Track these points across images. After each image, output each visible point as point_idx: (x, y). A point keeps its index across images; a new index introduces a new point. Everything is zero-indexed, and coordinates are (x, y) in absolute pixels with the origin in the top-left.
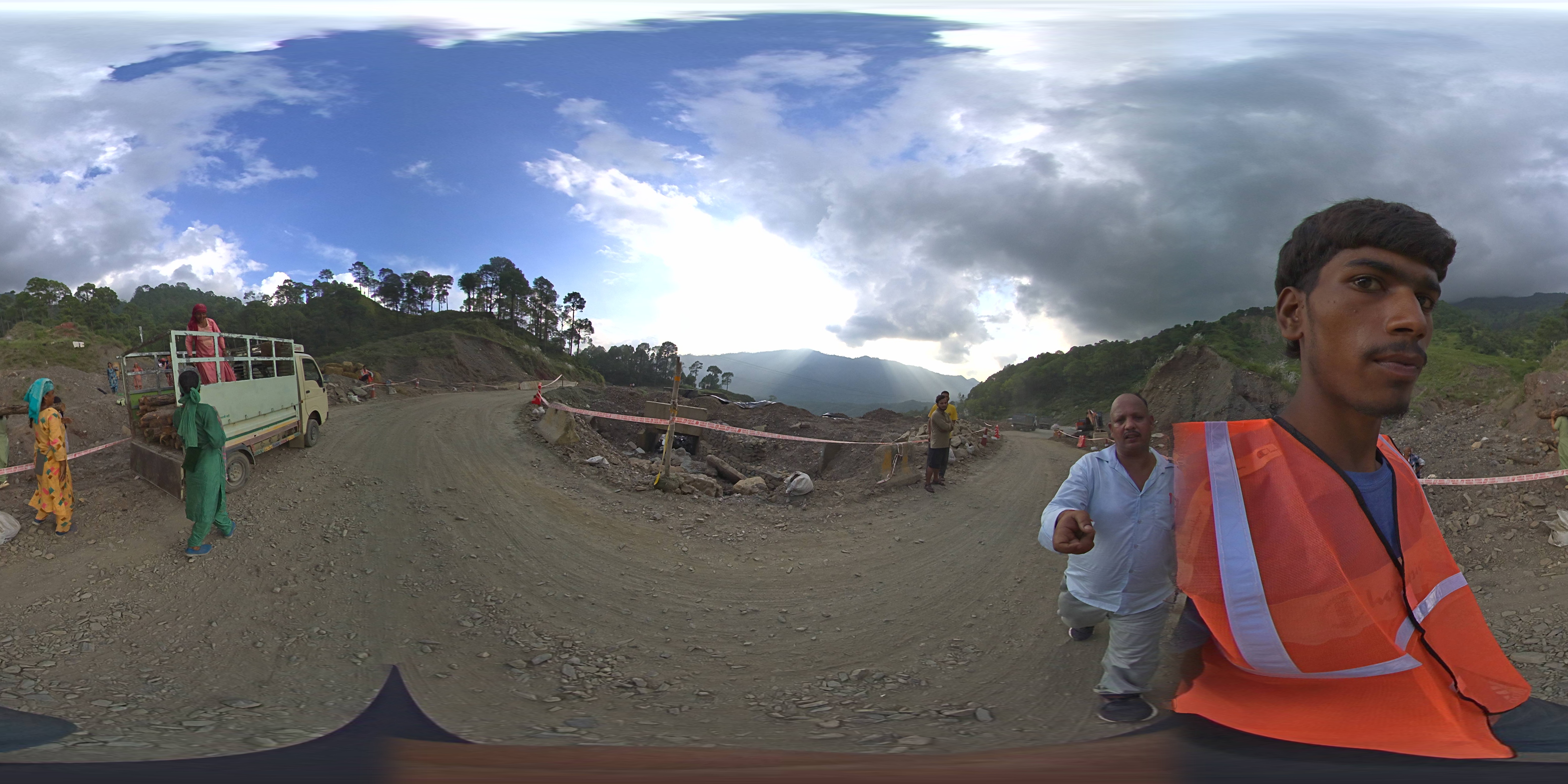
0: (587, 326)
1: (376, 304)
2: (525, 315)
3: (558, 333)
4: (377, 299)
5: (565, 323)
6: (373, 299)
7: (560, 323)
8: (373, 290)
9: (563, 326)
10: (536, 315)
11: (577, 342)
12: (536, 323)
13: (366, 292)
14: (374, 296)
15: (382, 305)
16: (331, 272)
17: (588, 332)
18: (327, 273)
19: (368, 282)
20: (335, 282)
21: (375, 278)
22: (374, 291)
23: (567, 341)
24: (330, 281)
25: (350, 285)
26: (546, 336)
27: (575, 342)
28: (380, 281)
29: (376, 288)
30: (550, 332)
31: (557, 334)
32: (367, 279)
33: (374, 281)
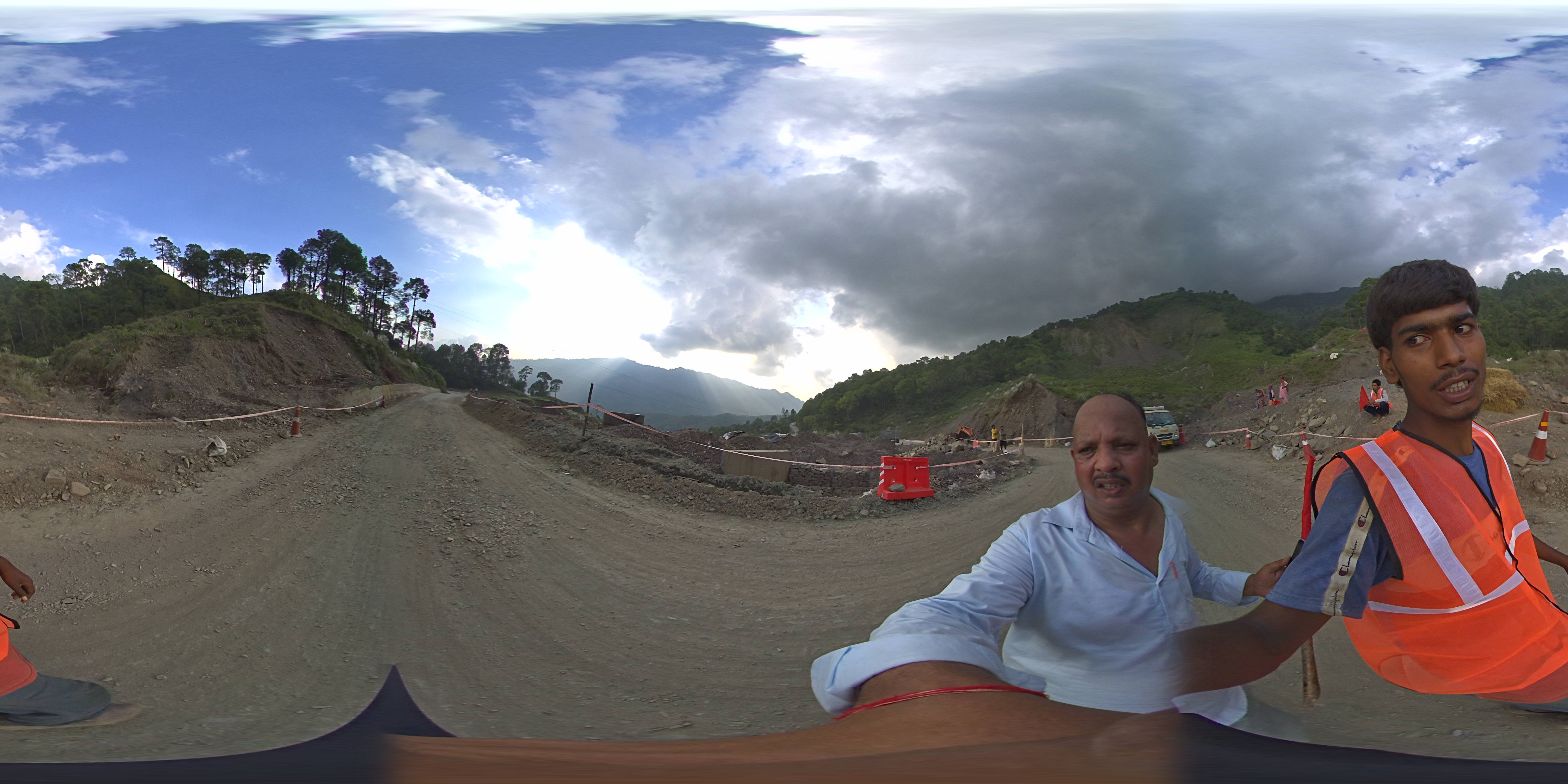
0: (427, 317)
1: (183, 285)
3: (390, 326)
4: (185, 279)
5: (400, 314)
6: (179, 279)
7: (394, 313)
8: (178, 268)
9: (396, 317)
13: (170, 270)
14: (180, 275)
15: (190, 285)
16: (133, 250)
17: (429, 325)
18: (130, 252)
19: (174, 261)
20: (136, 259)
21: (181, 255)
22: (180, 270)
23: (398, 334)
24: (133, 259)
25: (152, 262)
28: (187, 259)
29: (183, 266)
32: (171, 257)
33: (179, 258)
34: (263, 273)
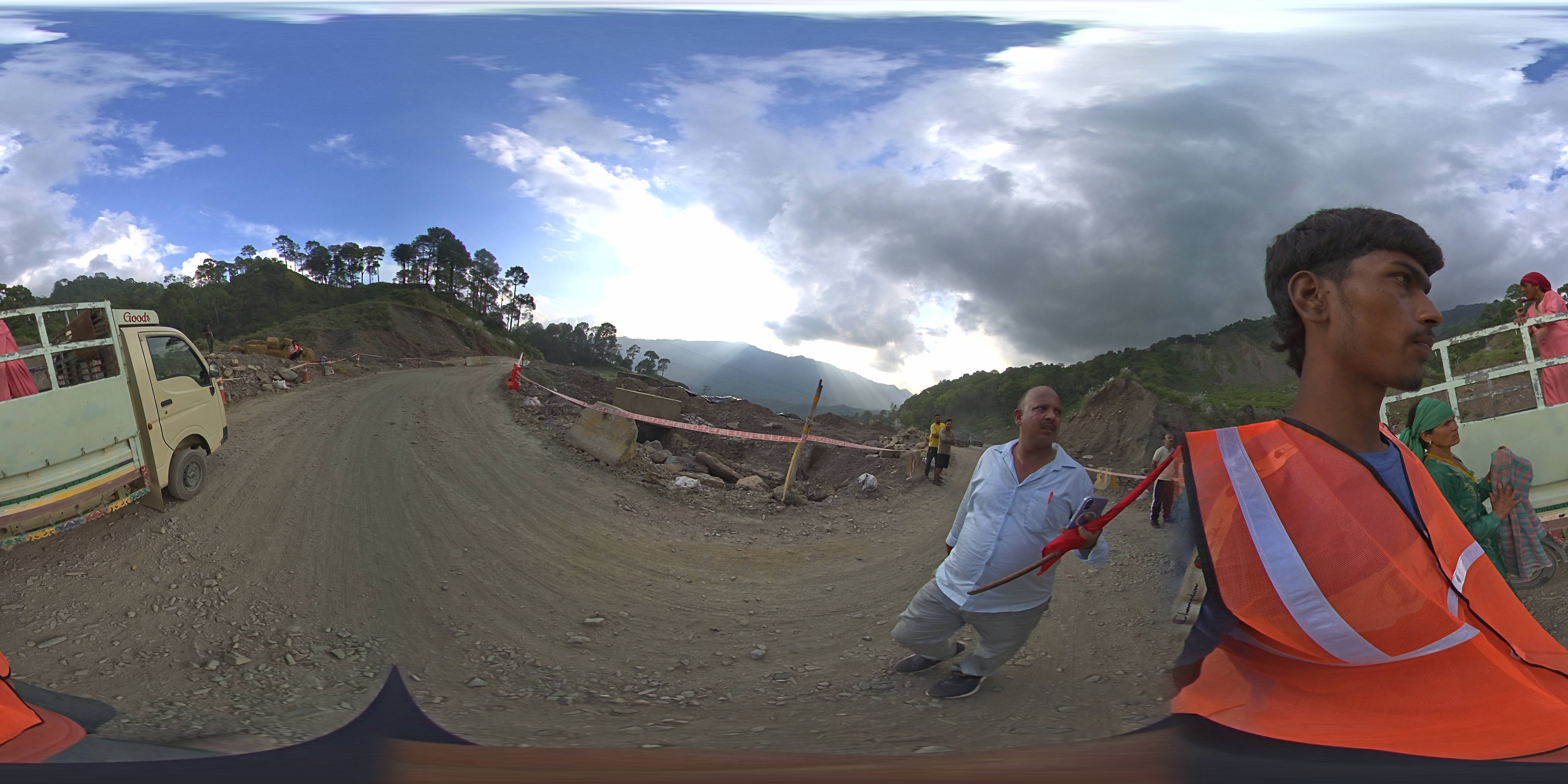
0: (529, 301)
1: (305, 278)
2: (462, 288)
3: (497, 308)
4: (306, 273)
5: (505, 297)
6: (301, 273)
7: (500, 296)
8: (299, 263)
9: (502, 300)
10: (474, 289)
11: (517, 318)
12: (474, 296)
13: (292, 266)
14: (302, 269)
15: (311, 278)
16: (253, 248)
17: (529, 307)
18: (249, 249)
19: (294, 256)
20: (258, 257)
21: (302, 251)
22: (301, 265)
23: (505, 316)
24: (254, 257)
25: (274, 259)
26: (485, 311)
27: (515, 317)
28: (307, 254)
29: (303, 262)
30: (488, 306)
31: (495, 309)
32: (293, 253)
33: (301, 254)
34: (378, 265)
